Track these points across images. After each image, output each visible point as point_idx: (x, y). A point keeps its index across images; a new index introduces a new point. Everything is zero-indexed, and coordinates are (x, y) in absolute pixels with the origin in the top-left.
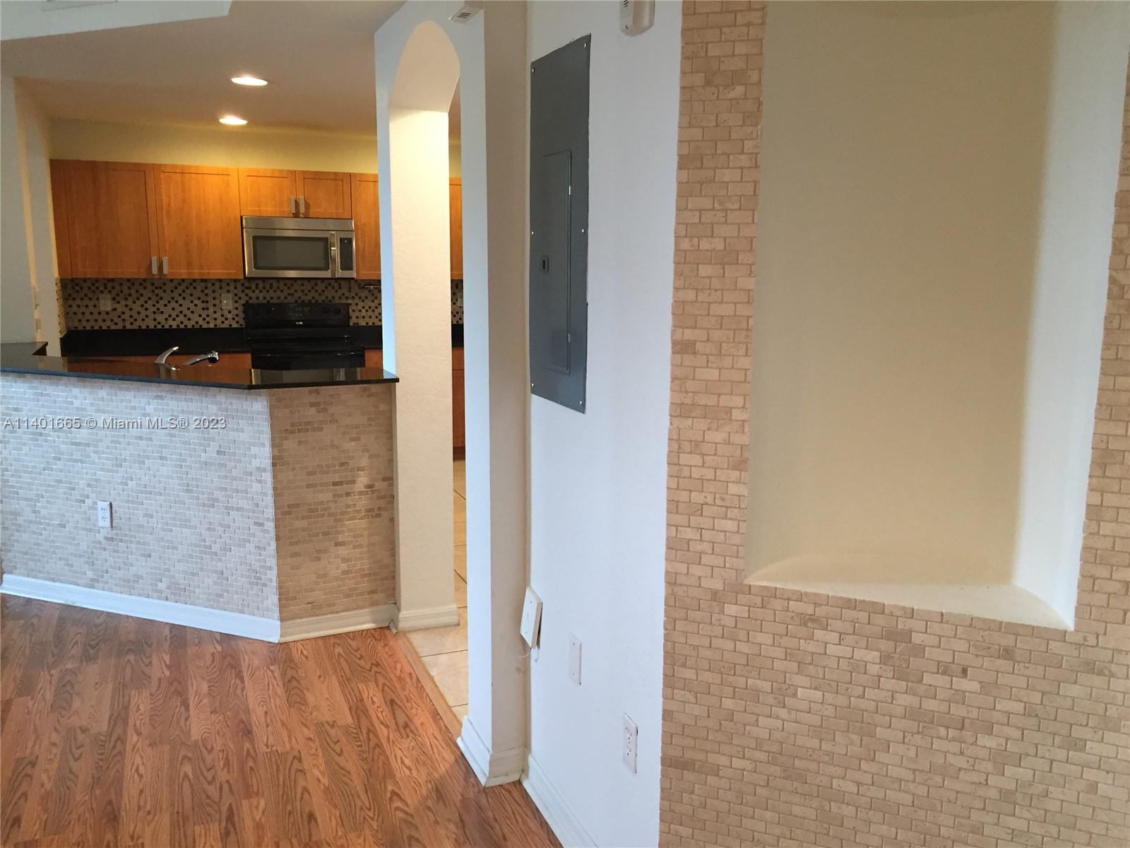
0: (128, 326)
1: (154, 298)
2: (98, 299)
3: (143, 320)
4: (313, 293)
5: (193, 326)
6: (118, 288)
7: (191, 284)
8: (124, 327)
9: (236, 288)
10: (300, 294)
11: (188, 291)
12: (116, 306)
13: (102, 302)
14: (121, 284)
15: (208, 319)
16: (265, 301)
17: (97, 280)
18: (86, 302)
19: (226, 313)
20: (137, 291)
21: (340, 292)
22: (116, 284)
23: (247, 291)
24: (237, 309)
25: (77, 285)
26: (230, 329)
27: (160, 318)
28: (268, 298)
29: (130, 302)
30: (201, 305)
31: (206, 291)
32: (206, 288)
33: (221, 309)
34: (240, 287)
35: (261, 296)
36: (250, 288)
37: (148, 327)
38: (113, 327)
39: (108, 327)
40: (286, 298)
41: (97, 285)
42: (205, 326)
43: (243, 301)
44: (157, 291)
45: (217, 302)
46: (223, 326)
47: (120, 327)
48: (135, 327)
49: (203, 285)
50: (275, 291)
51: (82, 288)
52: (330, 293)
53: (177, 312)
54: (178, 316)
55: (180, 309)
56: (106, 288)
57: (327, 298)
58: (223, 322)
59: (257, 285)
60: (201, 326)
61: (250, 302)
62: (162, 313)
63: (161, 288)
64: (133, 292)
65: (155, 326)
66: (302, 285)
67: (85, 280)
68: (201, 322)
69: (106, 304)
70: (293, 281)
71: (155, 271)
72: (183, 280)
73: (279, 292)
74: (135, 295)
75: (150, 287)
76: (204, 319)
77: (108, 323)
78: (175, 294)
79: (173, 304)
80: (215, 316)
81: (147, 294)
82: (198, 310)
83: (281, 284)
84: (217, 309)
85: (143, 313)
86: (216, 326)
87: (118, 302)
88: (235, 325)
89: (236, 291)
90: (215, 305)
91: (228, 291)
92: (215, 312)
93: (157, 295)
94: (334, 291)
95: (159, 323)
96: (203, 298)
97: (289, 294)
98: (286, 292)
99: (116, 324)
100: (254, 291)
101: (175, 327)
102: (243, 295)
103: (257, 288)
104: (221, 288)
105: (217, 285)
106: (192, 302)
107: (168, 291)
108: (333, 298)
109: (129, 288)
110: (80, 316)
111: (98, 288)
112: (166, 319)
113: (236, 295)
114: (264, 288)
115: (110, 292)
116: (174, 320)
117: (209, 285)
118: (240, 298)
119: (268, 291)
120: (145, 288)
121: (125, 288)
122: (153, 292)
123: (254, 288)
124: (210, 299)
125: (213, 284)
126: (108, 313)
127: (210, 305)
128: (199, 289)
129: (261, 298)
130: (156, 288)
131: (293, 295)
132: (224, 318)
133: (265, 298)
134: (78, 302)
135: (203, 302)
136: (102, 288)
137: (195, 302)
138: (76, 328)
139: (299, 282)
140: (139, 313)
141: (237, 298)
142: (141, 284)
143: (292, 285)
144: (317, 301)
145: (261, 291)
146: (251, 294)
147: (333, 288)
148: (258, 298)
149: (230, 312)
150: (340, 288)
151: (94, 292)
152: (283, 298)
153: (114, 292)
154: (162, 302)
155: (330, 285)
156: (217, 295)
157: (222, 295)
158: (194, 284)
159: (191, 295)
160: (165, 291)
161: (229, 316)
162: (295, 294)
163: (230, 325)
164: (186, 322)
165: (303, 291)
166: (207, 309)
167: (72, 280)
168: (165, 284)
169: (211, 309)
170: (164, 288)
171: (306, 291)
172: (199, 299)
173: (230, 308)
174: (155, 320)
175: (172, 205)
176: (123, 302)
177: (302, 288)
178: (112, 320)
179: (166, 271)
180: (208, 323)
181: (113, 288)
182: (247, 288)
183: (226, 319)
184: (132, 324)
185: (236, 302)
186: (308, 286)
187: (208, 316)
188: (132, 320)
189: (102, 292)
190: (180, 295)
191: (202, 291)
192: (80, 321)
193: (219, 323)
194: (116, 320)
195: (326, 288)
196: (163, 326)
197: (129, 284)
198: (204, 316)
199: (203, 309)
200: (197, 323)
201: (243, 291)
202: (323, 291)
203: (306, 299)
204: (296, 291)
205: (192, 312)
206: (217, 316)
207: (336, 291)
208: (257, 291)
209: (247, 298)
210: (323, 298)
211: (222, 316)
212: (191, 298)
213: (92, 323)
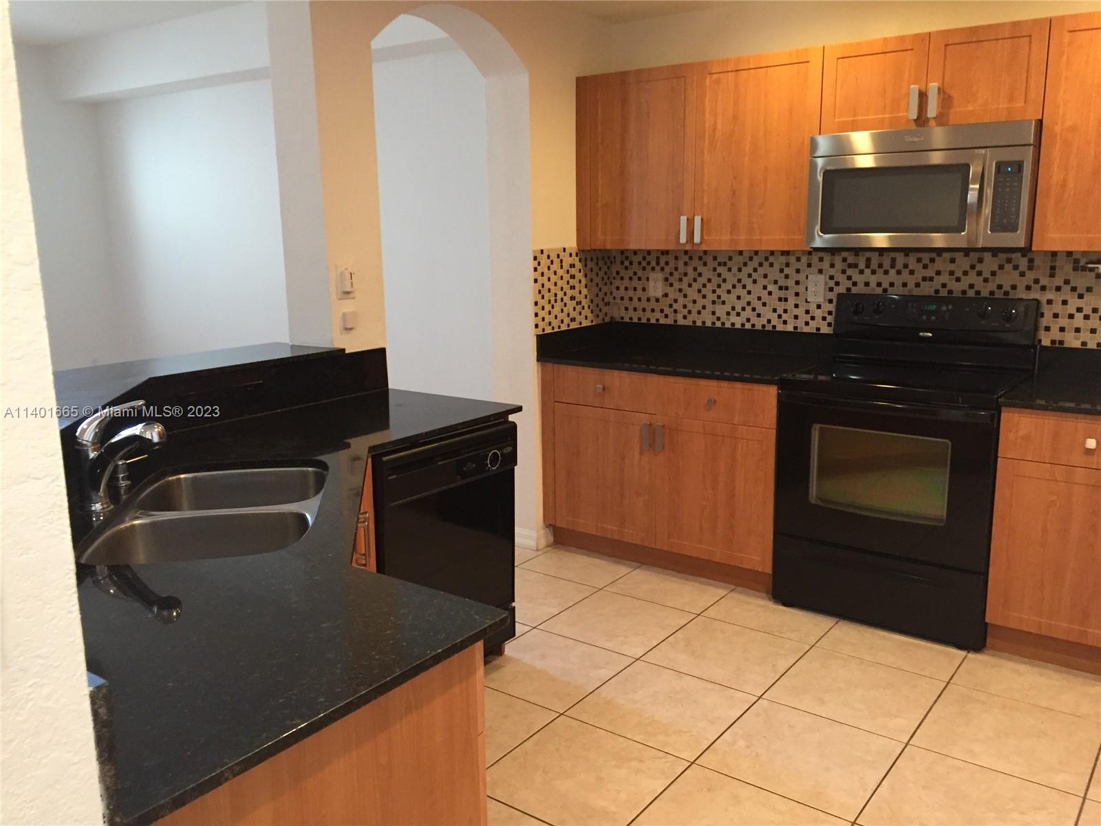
0: (681, 322)
1: (716, 280)
2: (648, 279)
3: (699, 313)
4: (972, 278)
5: (763, 326)
6: (672, 264)
7: (767, 259)
8: (675, 321)
9: (832, 266)
10: (944, 278)
11: (761, 271)
12: (669, 290)
13: (651, 283)
14: (676, 258)
15: (785, 317)
16: (879, 291)
17: (649, 252)
18: (635, 283)
19: (813, 307)
20: (695, 269)
21: (1030, 276)
22: (671, 258)
23: (849, 272)
24: (830, 301)
25: (627, 258)
26: (817, 335)
27: (721, 311)
28: (885, 285)
29: (684, 286)
30: (777, 293)
31: (786, 271)
32: (787, 265)
33: (807, 301)
34: (839, 265)
35: (873, 280)
36: (856, 266)
37: (704, 323)
38: (662, 321)
39: (657, 320)
40: (917, 285)
41: (648, 258)
42: (780, 328)
43: (841, 289)
44: (720, 270)
45: (800, 289)
46: (806, 329)
47: (670, 321)
48: (688, 322)
49: (783, 259)
50: (899, 273)
51: (631, 263)
52: (1008, 278)
53: (743, 303)
54: (743, 309)
55: (749, 298)
56: (658, 264)
57: (1000, 287)
58: (807, 324)
59: (868, 260)
60: (774, 327)
61: (854, 290)
62: (724, 303)
63: (725, 264)
64: (690, 270)
65: (713, 323)
66: (953, 261)
67: (635, 252)
68: (775, 321)
69: (656, 287)
70: (934, 255)
71: (683, 239)
72: (756, 253)
73: (905, 274)
74: (691, 274)
75: (711, 264)
76: (780, 316)
77: (658, 315)
78: (743, 275)
79: (739, 291)
80: (796, 312)
81: (707, 273)
82: (773, 301)
83: (912, 261)
84: (800, 301)
85: (700, 302)
86: (796, 328)
87: (671, 285)
88: (825, 330)
89: (832, 272)
90: (797, 294)
91: (820, 271)
92: (796, 306)
93: (719, 275)
94: (1017, 273)
95: (718, 319)
96: (782, 282)
97: (924, 279)
98: (920, 273)
99: (666, 316)
100: (861, 272)
101: (738, 326)
102: (841, 278)
103: (868, 266)
104: (809, 265)
105: (804, 259)
106: (765, 287)
107: (735, 270)
108: (1014, 287)
109: (686, 264)
110: (626, 301)
111: (649, 263)
112: (728, 314)
113: (832, 278)
114: (880, 266)
115: (662, 269)
116: (738, 314)
117: (792, 259)
118: (837, 284)
119: (886, 272)
120: (705, 264)
121: (680, 264)
122: (715, 269)
123: (862, 265)
124: (791, 283)
125: (798, 259)
126: (657, 300)
127: (790, 294)
128: (777, 266)
129: (873, 284)
130: (720, 264)
131: (931, 279)
132: (809, 316)
133: (879, 284)
134: (626, 282)
135: (781, 288)
136: (653, 264)
137: (770, 288)
138: (622, 318)
139: (946, 255)
140: (694, 302)
141: (832, 283)
142: (700, 258)
143: (932, 260)
144: (978, 293)
145: (874, 272)
146: (856, 277)
147: (1016, 267)
148: (867, 284)
149: (819, 307)
150: (1030, 268)
151: (644, 269)
152: (911, 285)
153: (667, 269)
154: (725, 287)
155: (1009, 261)
156: (801, 277)
157: (810, 277)
158: (771, 259)
159: (765, 276)
160: (730, 270)
161: (819, 314)
162: (936, 278)
163: (818, 329)
164: (754, 320)
165: (952, 273)
166: (786, 300)
167: (622, 252)
168: (730, 259)
169: (792, 301)
170: (729, 264)
171: (959, 274)
172: (776, 282)
173: (820, 300)
174: (714, 313)
176: (677, 285)
177: (952, 267)
178: (662, 311)
179: (697, 239)
180: (785, 322)
181: (667, 263)
182: (850, 266)
183: (813, 318)
184: (685, 317)
185: (831, 289)
186: (963, 263)
187: (785, 311)
188: (685, 312)
189: (653, 269)
190: (750, 276)
191: (782, 271)
192: (626, 309)
193: (800, 323)
194: (667, 310)
195: (1001, 267)
196: (723, 324)
197: (686, 258)
198: (780, 311)
199: (780, 299)
200: (769, 321)
201: (844, 272)
202: (993, 274)
203: (957, 288)
204: (938, 273)
205: (764, 304)
206: (800, 312)
207: (1022, 274)
208: (868, 272)
209: (849, 284)
210: (992, 286)
211: (807, 312)
212: (765, 282)
213: (640, 313)
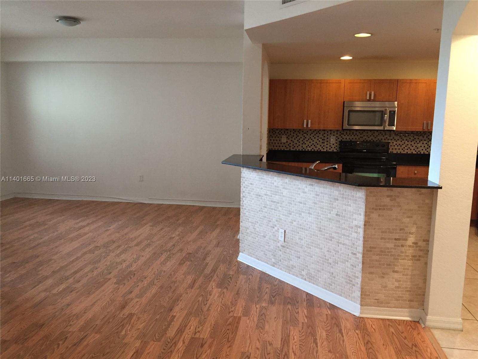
0: (292, 149)
2: (281, 137)
3: (298, 147)
4: (372, 137)
5: (317, 150)
6: (289, 133)
7: (318, 132)
8: (290, 149)
9: (337, 134)
12: (288, 140)
13: (283, 139)
14: (291, 131)
15: (324, 147)
16: (349, 140)
18: (277, 138)
19: (332, 145)
20: (297, 135)
21: (385, 137)
22: (289, 132)
24: (336, 143)
25: (274, 131)
26: (333, 152)
27: (304, 146)
28: (351, 139)
29: (293, 139)
30: (321, 141)
31: (324, 135)
32: (324, 134)
33: (330, 143)
34: (339, 134)
35: (348, 138)
36: (343, 134)
37: (299, 150)
38: (286, 149)
39: (284, 149)
40: (359, 139)
41: (281, 131)
42: (322, 150)
43: (340, 140)
44: (304, 135)
45: (328, 140)
46: (330, 151)
47: (288, 149)
48: (294, 150)
49: (323, 132)
50: (354, 136)
51: (276, 133)
52: (380, 137)
53: (311, 144)
54: (311, 145)
55: (313, 142)
56: (285, 133)
58: (330, 149)
59: (347, 132)
60: (320, 150)
62: (305, 144)
63: (306, 133)
65: (302, 150)
66: (367, 133)
67: (277, 130)
68: (321, 148)
69: (284, 140)
70: (363, 131)
71: (305, 126)
72: (315, 130)
73: (356, 136)
74: (295, 136)
75: (302, 133)
76: (322, 147)
77: (284, 148)
78: (311, 136)
79: (310, 140)
80: (327, 146)
81: (300, 136)
82: (320, 143)
83: (358, 133)
84: (328, 143)
85: (298, 144)
86: (327, 150)
87: (289, 139)
88: (335, 151)
89: (337, 135)
90: (327, 141)
91: (334, 135)
92: (327, 144)
93: (304, 136)
95: (304, 148)
96: (323, 138)
97: (361, 137)
98: (360, 136)
99: (287, 148)
100: (345, 135)
101: (310, 150)
102: (340, 137)
103: (346, 134)
104: (331, 134)
106: (318, 140)
107: (309, 135)
108: (382, 139)
109: (293, 133)
110: (274, 144)
111: (281, 133)
112: (307, 147)
113: (337, 137)
114: (350, 134)
115: (286, 134)
116: (310, 147)
117: (326, 132)
118: (338, 138)
119: (351, 136)
120: (300, 133)
121: (292, 133)
122: (303, 135)
123: (345, 134)
124: (326, 138)
125: (328, 132)
126: (284, 143)
127: (325, 141)
129: (348, 139)
130: (304, 133)
131: (362, 137)
132: (330, 147)
133: (349, 139)
134: (274, 138)
135: (322, 140)
136: (283, 133)
137: (320, 140)
138: (272, 149)
139: (366, 131)
140: (296, 144)
141: (337, 139)
142: (298, 132)
143: (363, 133)
144: (373, 141)
145: (348, 136)
146: (343, 137)
147: (382, 135)
148: (346, 139)
149: (333, 145)
150: (385, 135)
151: (280, 134)
152: (357, 139)
153: (288, 135)
154: (306, 139)
155: (381, 133)
156: (329, 137)
157: (331, 137)
158: (320, 132)
159: (318, 136)
160: (307, 135)
162: (364, 137)
163: (333, 150)
164: (315, 148)
165: (367, 136)
166: (324, 143)
167: (272, 129)
168: (308, 132)
169: (326, 143)
171: (369, 136)
172: (321, 138)
173: (334, 143)
174: (302, 147)
175: (315, 97)
176: (291, 139)
177: (367, 134)
178: (286, 146)
179: (309, 126)
180: (324, 149)
181: (288, 133)
182: (342, 134)
183: (332, 148)
184: (293, 148)
185: (337, 140)
186: (370, 133)
187: (324, 146)
188: (293, 147)
189: (283, 134)
190: (313, 136)
191: (323, 135)
192: (274, 146)
194: (287, 146)
195: (379, 134)
196: (305, 150)
197: (294, 132)
198: (322, 146)
199: (322, 143)
200: (319, 149)
201: (340, 135)
202: (377, 136)
203: (369, 139)
204: (364, 136)
205: (318, 144)
206: (328, 146)
207: (383, 136)
208: (346, 135)
209: (342, 139)
210: (377, 139)
211: (330, 146)
212: (318, 138)
213: (278, 147)
